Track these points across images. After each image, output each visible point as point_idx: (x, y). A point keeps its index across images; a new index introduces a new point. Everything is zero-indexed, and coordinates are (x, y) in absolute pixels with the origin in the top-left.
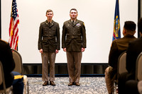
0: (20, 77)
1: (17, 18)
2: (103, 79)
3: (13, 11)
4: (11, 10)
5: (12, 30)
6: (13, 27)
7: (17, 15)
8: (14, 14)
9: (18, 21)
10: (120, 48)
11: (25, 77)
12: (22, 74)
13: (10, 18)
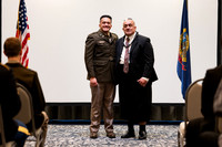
1: (26, 31)
3: (20, 19)
4: (18, 18)
7: (26, 25)
8: (22, 24)
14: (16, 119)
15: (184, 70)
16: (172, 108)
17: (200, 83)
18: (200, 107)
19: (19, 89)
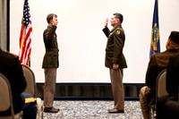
0: (32, 100)
2: (137, 103)
5: (23, 41)
6: (24, 36)
8: (26, 20)
9: (31, 30)
10: (159, 65)
11: (39, 100)
12: (35, 97)
13: (21, 25)
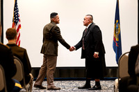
1: (19, 23)
3: (15, 16)
4: (13, 15)
8: (16, 19)
9: (20, 26)
13: (12, 23)
14: (14, 79)
15: (117, 46)
16: (110, 70)
17: (127, 55)
18: (127, 70)
19: (15, 60)
